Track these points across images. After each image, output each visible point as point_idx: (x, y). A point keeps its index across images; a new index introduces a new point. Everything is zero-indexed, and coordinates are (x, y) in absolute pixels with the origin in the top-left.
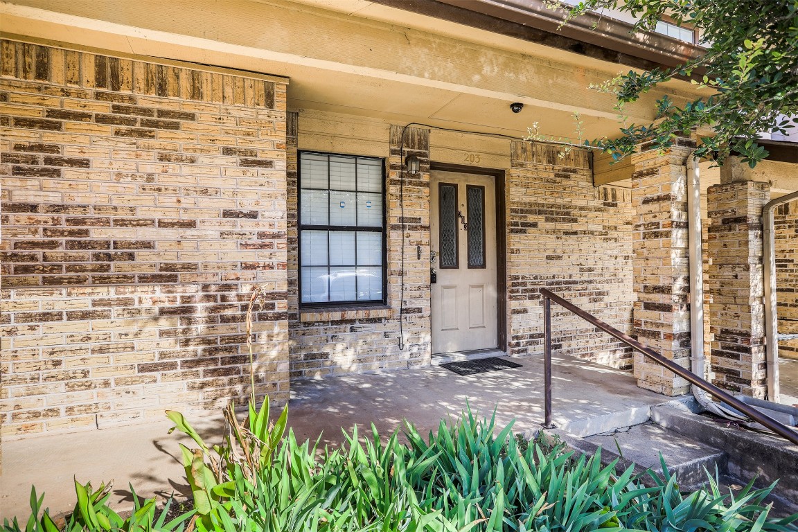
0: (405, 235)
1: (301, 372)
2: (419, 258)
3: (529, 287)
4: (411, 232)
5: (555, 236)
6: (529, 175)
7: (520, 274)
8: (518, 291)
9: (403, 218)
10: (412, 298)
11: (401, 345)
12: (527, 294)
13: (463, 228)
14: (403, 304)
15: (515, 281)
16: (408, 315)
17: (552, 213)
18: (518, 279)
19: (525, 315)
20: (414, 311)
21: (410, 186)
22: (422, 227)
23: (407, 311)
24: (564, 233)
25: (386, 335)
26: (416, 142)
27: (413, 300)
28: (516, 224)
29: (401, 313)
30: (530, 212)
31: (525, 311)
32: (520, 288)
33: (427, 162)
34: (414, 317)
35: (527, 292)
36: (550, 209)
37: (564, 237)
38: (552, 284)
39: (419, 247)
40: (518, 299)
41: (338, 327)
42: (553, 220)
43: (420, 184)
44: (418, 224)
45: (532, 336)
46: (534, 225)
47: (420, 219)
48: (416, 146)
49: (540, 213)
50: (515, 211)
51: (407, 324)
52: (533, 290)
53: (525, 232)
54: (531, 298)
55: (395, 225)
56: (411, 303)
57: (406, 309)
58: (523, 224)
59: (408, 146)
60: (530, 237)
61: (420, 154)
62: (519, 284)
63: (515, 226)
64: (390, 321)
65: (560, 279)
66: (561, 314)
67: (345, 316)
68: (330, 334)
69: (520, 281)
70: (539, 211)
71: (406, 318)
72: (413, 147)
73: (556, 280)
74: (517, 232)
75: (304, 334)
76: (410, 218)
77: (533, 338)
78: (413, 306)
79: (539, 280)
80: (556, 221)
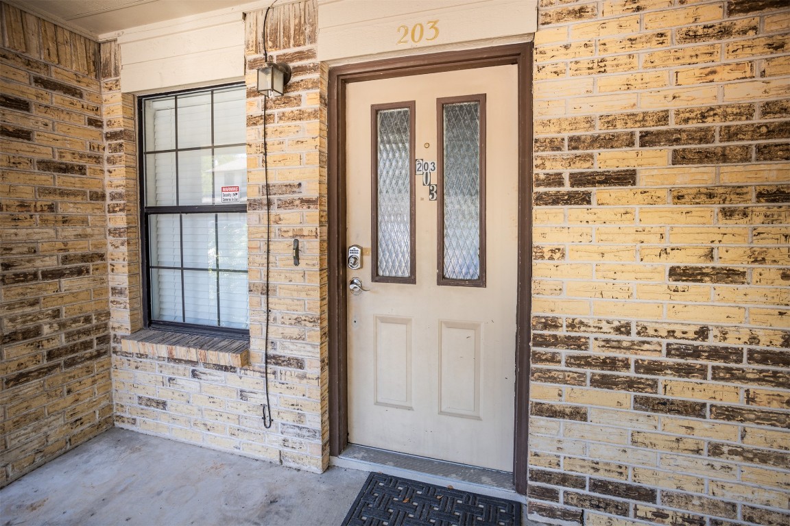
0: (272, 218)
1: (134, 420)
2: (297, 263)
3: (595, 351)
4: (283, 213)
5: (716, 208)
6: (605, 35)
7: (564, 317)
8: (553, 359)
9: (267, 186)
10: (284, 337)
11: (268, 419)
12: (588, 371)
13: (427, 196)
14: (270, 347)
15: (546, 332)
16: (278, 368)
17: (705, 136)
18: (556, 327)
19: (577, 424)
20: (289, 362)
21: (281, 123)
22: (303, 201)
23: (277, 360)
24: (760, 195)
25: (242, 395)
26: (292, 32)
27: (287, 343)
28: (557, 180)
29: (266, 363)
30: (608, 142)
31: (578, 414)
32: (563, 352)
33: (314, 68)
34: (288, 373)
35: (588, 364)
36: (692, 125)
37: (763, 206)
38: (696, 353)
39: (297, 241)
40: (554, 380)
41: (176, 365)
42: (705, 157)
43: (301, 116)
44: (296, 196)
45: (598, 486)
46: (626, 178)
47: (300, 185)
48: (292, 42)
49: (648, 140)
50: (555, 146)
51: (278, 385)
52: (611, 363)
53: (586, 199)
54: (604, 382)
55: (255, 200)
56: (284, 348)
57: (274, 357)
58: (577, 179)
59: (275, 46)
60: (604, 212)
61: (301, 56)
62: (556, 341)
63: (549, 185)
64: (248, 372)
65: (731, 343)
66: (731, 452)
67: (174, 353)
68: (167, 374)
69: (562, 332)
70: (644, 135)
71: (274, 373)
72: (287, 45)
73: (712, 342)
74: (556, 200)
75: (137, 368)
76: (280, 186)
77: (607, 491)
78: (287, 353)
79: (634, 337)
80: (724, 157)
